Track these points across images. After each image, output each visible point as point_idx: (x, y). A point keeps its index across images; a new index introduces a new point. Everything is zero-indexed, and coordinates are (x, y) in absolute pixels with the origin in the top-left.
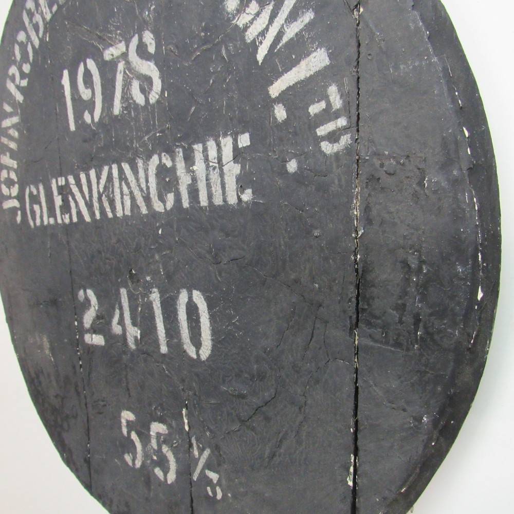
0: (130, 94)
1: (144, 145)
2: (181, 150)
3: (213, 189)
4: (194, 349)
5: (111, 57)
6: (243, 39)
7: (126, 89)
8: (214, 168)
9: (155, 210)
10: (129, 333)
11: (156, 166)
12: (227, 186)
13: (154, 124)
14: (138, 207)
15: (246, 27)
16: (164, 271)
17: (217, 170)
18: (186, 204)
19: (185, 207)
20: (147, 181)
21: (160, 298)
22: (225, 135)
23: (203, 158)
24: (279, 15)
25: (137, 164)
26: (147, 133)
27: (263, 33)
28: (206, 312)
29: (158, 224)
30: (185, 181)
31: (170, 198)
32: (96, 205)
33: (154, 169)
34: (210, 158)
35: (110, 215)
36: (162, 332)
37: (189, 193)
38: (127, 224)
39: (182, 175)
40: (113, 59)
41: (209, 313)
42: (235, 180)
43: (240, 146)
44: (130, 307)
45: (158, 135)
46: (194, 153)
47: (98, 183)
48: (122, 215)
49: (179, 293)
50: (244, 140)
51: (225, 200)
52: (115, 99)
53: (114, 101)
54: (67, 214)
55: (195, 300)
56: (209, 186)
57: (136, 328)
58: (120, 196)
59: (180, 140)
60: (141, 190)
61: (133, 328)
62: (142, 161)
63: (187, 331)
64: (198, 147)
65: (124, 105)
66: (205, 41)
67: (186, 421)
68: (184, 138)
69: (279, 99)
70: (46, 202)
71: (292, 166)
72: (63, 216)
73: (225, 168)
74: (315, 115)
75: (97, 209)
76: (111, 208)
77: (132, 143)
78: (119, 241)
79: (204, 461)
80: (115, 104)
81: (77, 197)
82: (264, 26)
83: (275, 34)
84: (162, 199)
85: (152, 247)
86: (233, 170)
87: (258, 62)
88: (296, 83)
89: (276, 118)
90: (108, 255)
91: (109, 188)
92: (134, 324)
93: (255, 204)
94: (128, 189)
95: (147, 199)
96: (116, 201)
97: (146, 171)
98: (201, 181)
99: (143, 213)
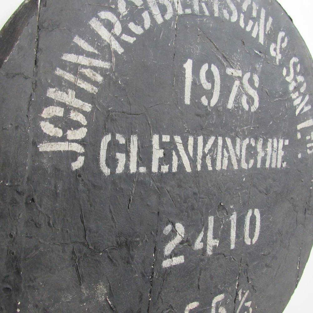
0: (241, 101)
1: (243, 131)
2: (262, 139)
3: (273, 160)
4: (250, 240)
5: (231, 74)
6: (293, 103)
7: (238, 97)
8: (275, 151)
9: (242, 167)
10: (209, 245)
11: (246, 144)
12: (278, 160)
13: (251, 123)
14: (232, 165)
15: (294, 100)
16: (242, 201)
17: (276, 152)
18: (259, 166)
19: (258, 167)
20: (241, 151)
21: (237, 217)
22: (281, 138)
23: (271, 146)
24: (304, 101)
25: (236, 140)
26: (246, 126)
27: (299, 105)
28: (260, 218)
29: (243, 175)
30: (261, 154)
31: (252, 162)
32: (199, 161)
33: (245, 145)
34: (274, 147)
35: (210, 168)
36: (234, 237)
37: (262, 161)
38: (223, 175)
39: (260, 152)
40: (232, 75)
41: (260, 219)
42: (281, 158)
43: (285, 144)
44: (214, 228)
45: (251, 128)
46: (268, 142)
47: (204, 146)
48: (220, 169)
49: (247, 212)
50: (287, 142)
51: (276, 166)
52: (230, 99)
53: (229, 100)
54: (167, 165)
55: (255, 214)
56: (271, 159)
57: (216, 240)
58: (221, 157)
59: (263, 134)
60: (237, 155)
61: (213, 241)
62: (240, 140)
63: (248, 231)
64: (270, 140)
65: (236, 105)
66: (281, 96)
67: (237, 283)
68: (265, 134)
69: (299, 131)
70: (139, 153)
71: (300, 156)
72: (162, 166)
73: (279, 152)
74: (308, 140)
75: (199, 164)
76: (212, 164)
77: (236, 127)
78: (213, 185)
79: (244, 299)
80: (229, 102)
81: (180, 153)
82: (299, 103)
83: (302, 107)
84: (247, 162)
85: (238, 188)
86: (281, 153)
87: (296, 114)
88: (305, 127)
89: (297, 137)
90: (202, 196)
91: (214, 151)
92: (214, 238)
93: (286, 168)
94: (228, 154)
95: (239, 161)
96: (217, 160)
97: (241, 146)
98: (269, 156)
99: (235, 169)
